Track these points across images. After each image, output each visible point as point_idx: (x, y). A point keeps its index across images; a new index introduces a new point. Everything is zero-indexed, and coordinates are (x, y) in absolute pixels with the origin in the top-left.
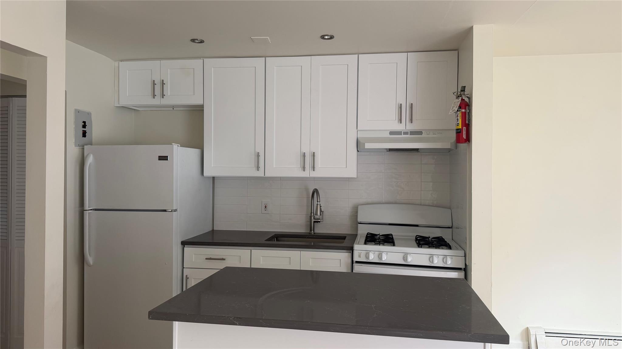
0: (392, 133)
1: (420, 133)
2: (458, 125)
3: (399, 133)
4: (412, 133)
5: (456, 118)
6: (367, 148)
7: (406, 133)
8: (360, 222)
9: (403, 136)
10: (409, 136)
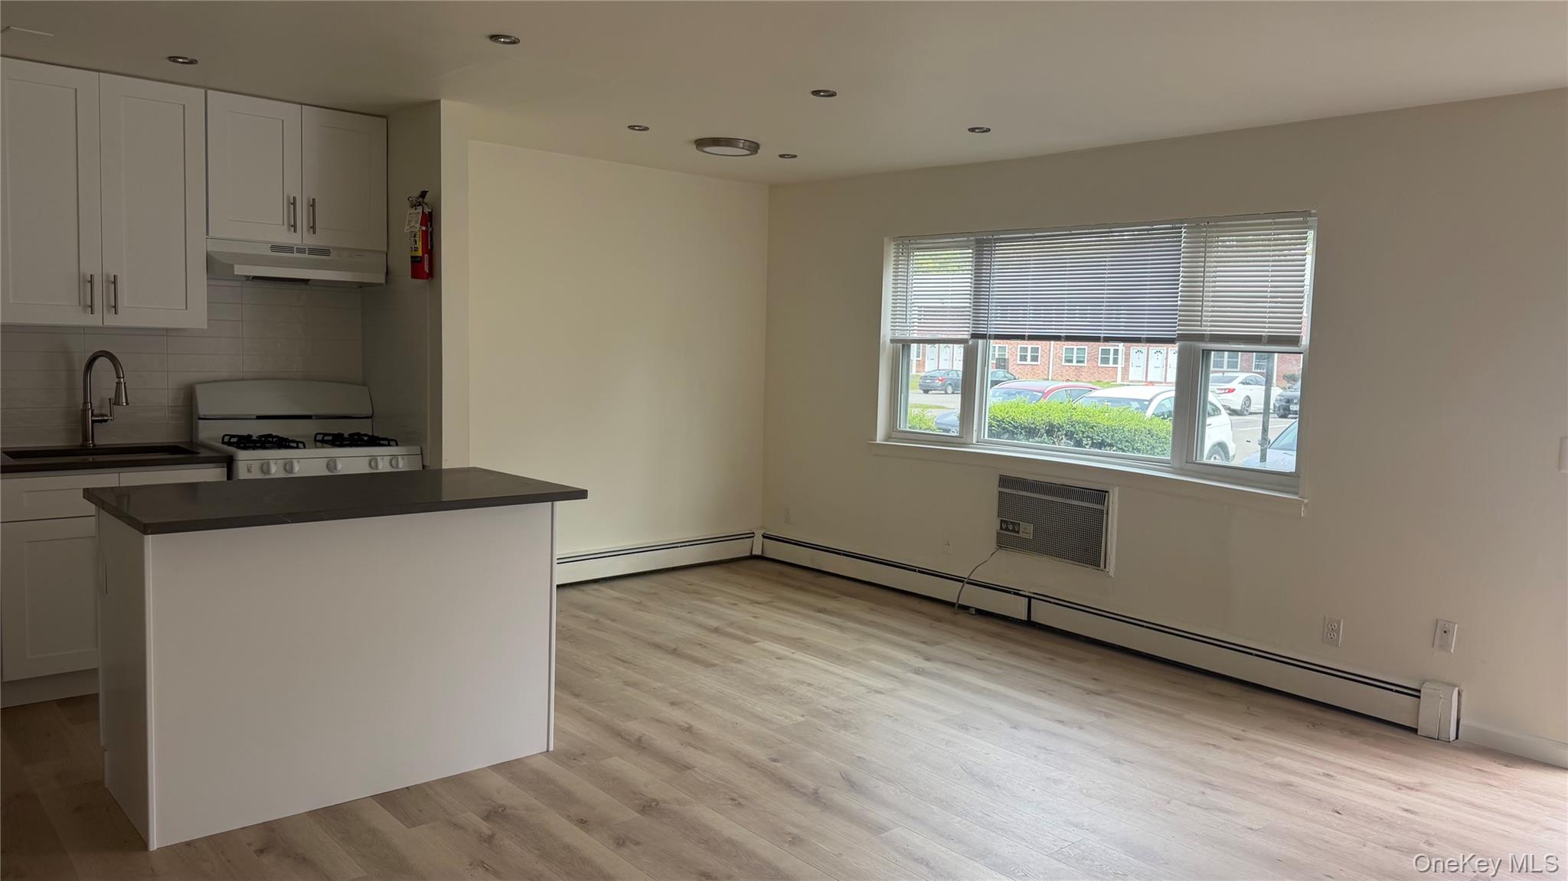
0: (275, 248)
1: (325, 252)
2: (416, 249)
3: (289, 249)
4: (313, 251)
5: (413, 239)
6: (239, 273)
7: (301, 251)
8: (204, 415)
9: (296, 255)
10: (306, 256)
